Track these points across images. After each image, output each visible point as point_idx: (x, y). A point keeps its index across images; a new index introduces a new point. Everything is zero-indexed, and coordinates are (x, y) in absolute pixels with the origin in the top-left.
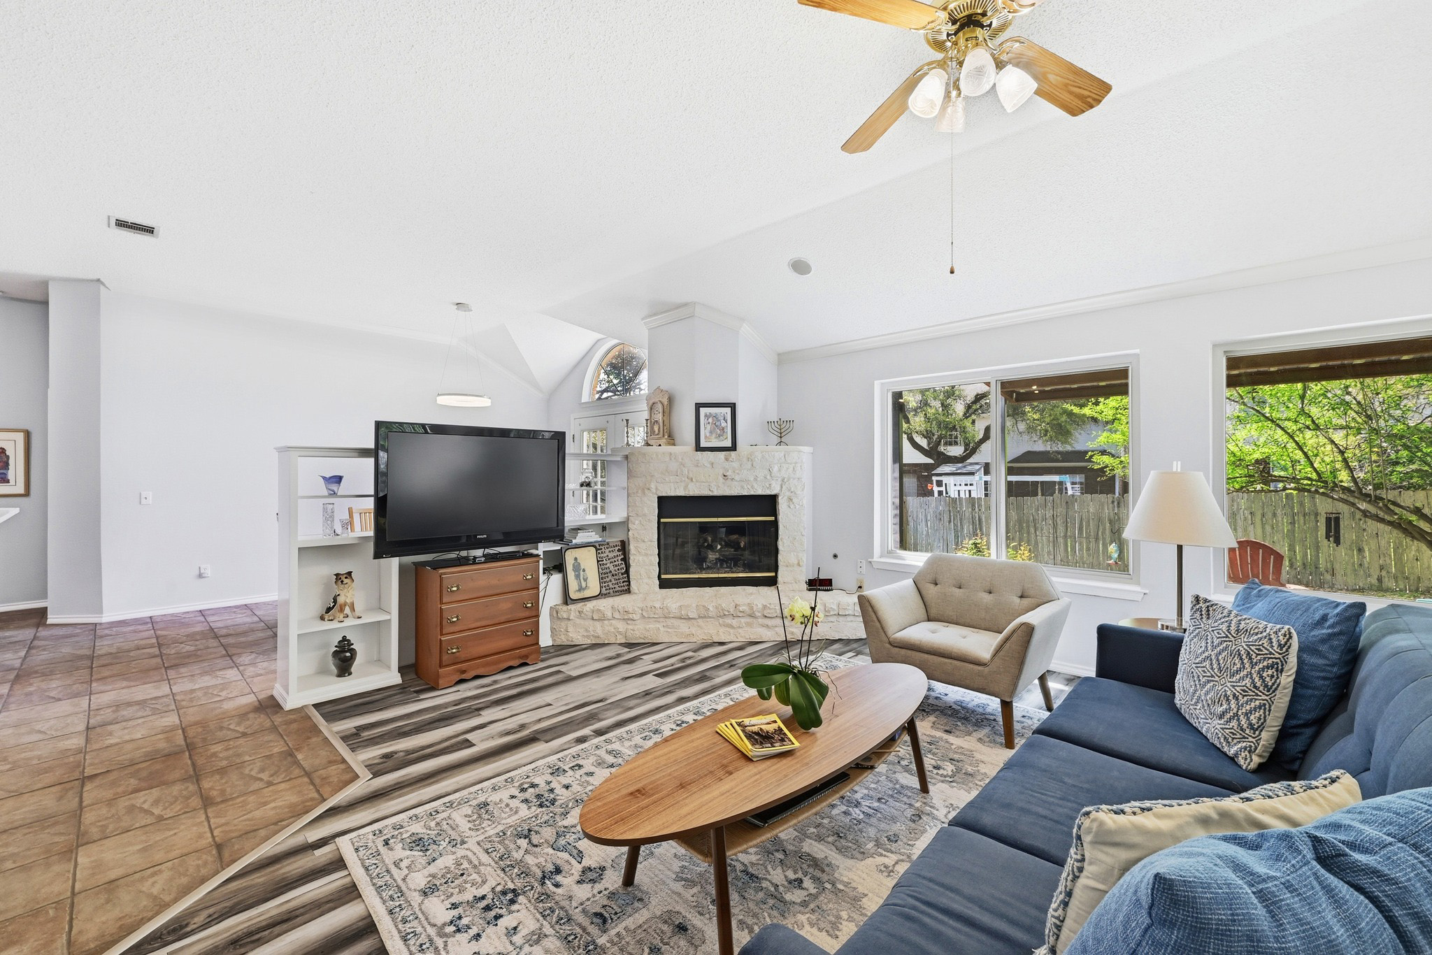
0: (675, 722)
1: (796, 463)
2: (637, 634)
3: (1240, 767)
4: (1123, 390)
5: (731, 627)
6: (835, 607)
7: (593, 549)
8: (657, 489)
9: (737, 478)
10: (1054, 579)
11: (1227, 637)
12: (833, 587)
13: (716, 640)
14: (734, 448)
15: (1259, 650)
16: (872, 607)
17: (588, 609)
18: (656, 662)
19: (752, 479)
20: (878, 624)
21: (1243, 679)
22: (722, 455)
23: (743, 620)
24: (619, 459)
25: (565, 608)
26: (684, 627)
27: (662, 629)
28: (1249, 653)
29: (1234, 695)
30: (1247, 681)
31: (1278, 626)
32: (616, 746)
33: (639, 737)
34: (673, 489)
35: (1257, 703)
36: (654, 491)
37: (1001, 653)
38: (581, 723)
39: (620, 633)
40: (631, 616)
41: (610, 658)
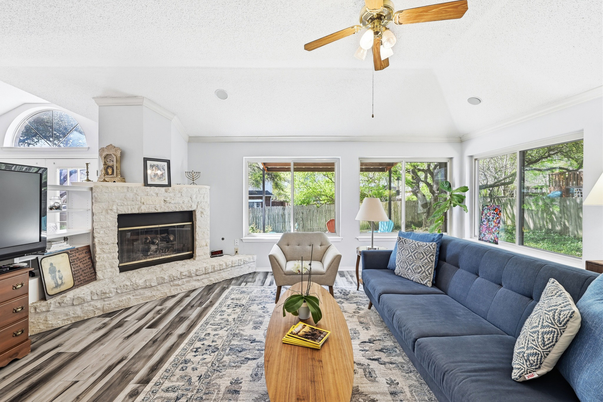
0: (192, 351)
1: (205, 194)
2: (113, 306)
3: (428, 286)
4: (332, 170)
5: (179, 285)
6: (230, 263)
7: (66, 255)
8: (117, 210)
9: (173, 202)
10: (329, 237)
11: (416, 248)
12: (223, 254)
13: (169, 295)
14: (169, 185)
15: (427, 251)
16: (276, 260)
17: (68, 299)
18: (140, 319)
19: (181, 202)
20: (279, 266)
21: (424, 260)
22: (163, 189)
23: (184, 280)
24: (86, 190)
25: (44, 303)
26: (148, 293)
27: (132, 298)
28: (425, 252)
29: (423, 266)
30: (426, 261)
31: (431, 243)
32: (167, 384)
33: (177, 370)
34: (130, 209)
35: (430, 266)
36: (116, 211)
37: (330, 268)
38: (121, 381)
39: (98, 309)
40: (108, 295)
41: (100, 328)
